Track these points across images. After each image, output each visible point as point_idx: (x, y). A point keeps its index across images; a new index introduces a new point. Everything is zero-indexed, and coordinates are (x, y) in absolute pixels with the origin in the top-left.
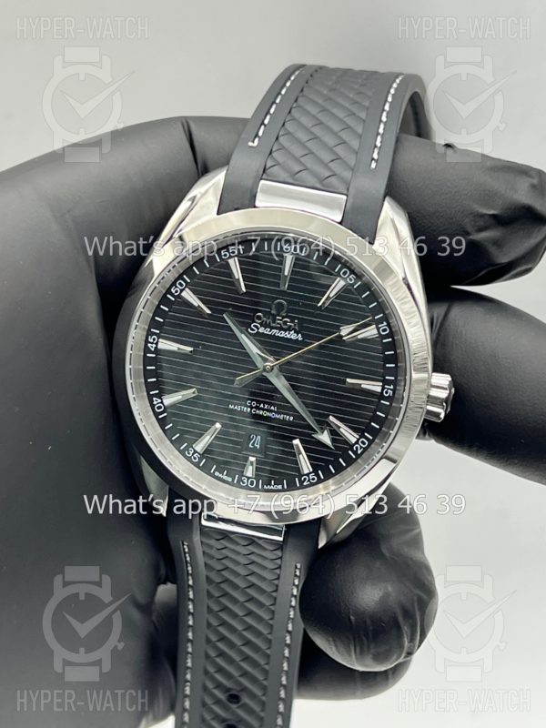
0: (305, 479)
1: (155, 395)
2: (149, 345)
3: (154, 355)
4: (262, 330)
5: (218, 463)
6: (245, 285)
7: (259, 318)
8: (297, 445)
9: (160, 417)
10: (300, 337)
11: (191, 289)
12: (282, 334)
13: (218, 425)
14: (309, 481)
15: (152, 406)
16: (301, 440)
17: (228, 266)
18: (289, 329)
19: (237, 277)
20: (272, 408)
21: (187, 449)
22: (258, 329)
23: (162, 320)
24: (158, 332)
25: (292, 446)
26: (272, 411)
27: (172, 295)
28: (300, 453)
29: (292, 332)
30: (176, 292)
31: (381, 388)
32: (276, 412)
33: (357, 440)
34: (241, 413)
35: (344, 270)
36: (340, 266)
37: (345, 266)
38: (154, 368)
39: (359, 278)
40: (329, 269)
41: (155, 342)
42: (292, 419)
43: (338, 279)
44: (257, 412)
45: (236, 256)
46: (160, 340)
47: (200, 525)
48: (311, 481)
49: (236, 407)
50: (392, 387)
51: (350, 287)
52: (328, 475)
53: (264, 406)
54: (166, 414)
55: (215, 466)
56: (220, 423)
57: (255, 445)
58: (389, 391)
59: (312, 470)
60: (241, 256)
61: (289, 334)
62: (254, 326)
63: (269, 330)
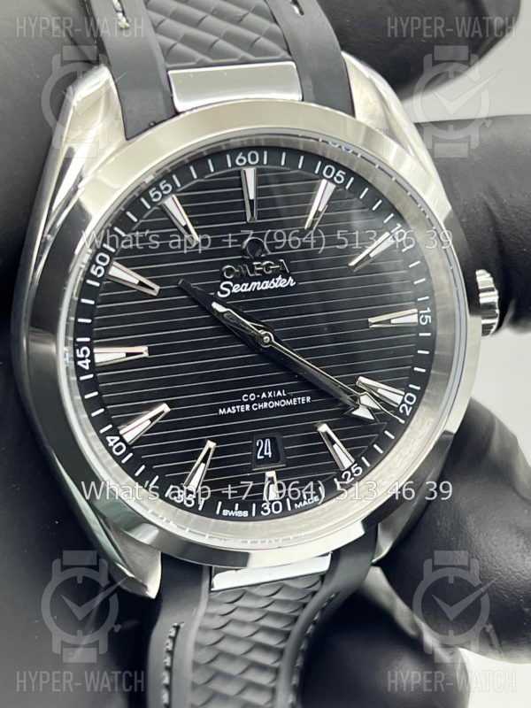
0: (346, 475)
1: (109, 433)
2: (80, 363)
3: (91, 376)
4: (236, 289)
6: (196, 230)
8: (326, 433)
9: (124, 461)
10: (291, 282)
11: (117, 261)
12: (267, 285)
13: (211, 445)
14: (352, 476)
15: (109, 449)
16: (328, 424)
17: (163, 211)
19: (183, 224)
20: (279, 393)
21: (174, 493)
22: (231, 288)
23: (89, 321)
24: (88, 339)
25: (318, 437)
26: (279, 398)
27: (94, 278)
28: (333, 442)
29: (280, 278)
30: (99, 271)
31: (416, 316)
32: (285, 398)
33: (402, 397)
34: (239, 415)
35: (327, 167)
36: (320, 163)
37: (326, 161)
38: (96, 393)
39: (349, 173)
40: (305, 173)
41: (87, 356)
42: (308, 399)
43: (324, 182)
44: (260, 406)
45: (172, 192)
46: (95, 350)
47: (210, 591)
48: (355, 475)
49: (229, 410)
50: (429, 310)
51: (341, 190)
52: (375, 459)
53: (267, 395)
54: (131, 455)
55: (220, 503)
56: (212, 440)
57: (266, 453)
58: (426, 317)
59: (353, 461)
60: (179, 190)
61: (275, 281)
62: (225, 286)
63: (246, 285)
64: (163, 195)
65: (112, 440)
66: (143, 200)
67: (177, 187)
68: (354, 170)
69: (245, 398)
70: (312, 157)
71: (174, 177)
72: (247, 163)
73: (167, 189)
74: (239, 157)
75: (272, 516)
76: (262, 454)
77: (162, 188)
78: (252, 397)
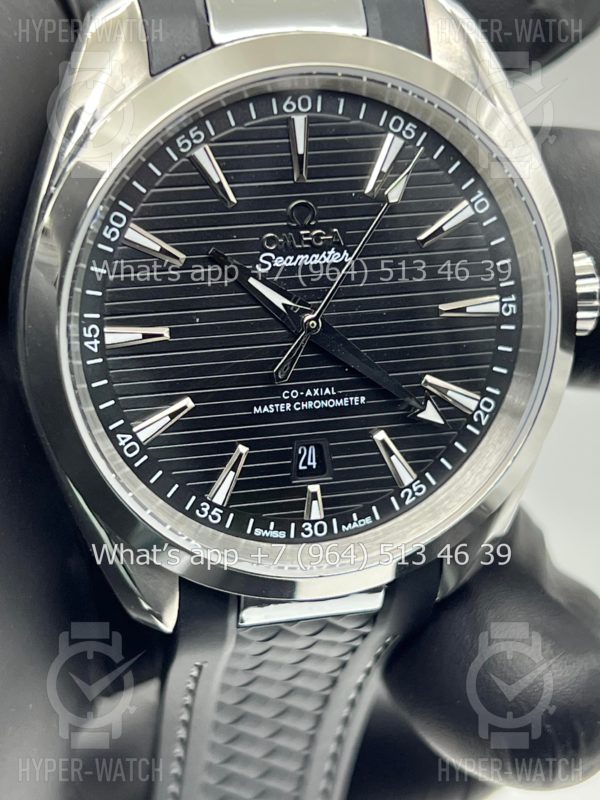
0: (406, 494)
1: (119, 430)
2: (87, 344)
3: (100, 360)
4: (279, 262)
5: (256, 512)
6: (232, 189)
7: (271, 241)
8: (383, 442)
9: (137, 465)
10: (346, 257)
11: (135, 222)
13: (243, 449)
14: (413, 495)
15: (120, 450)
16: (386, 430)
17: (194, 163)
18: (326, 248)
19: (216, 180)
20: (327, 391)
21: (196, 505)
22: (272, 261)
23: (99, 294)
24: (97, 316)
25: (373, 446)
26: (328, 397)
27: (107, 242)
28: (391, 453)
29: (333, 251)
30: (113, 234)
31: (498, 304)
32: (334, 397)
33: (477, 402)
34: (277, 416)
35: (394, 118)
36: (385, 113)
37: (393, 111)
38: (105, 382)
39: (421, 126)
40: (368, 124)
41: (96, 336)
42: (363, 399)
43: (390, 136)
44: (303, 405)
45: (205, 141)
46: (106, 329)
47: (238, 627)
48: (417, 494)
49: (266, 409)
50: (513, 298)
51: (410, 147)
52: (443, 475)
53: (313, 392)
54: (145, 457)
55: (252, 521)
56: (245, 444)
57: (309, 463)
58: (510, 306)
59: (415, 476)
60: (213, 139)
61: (327, 255)
62: (264, 258)
63: (291, 258)
64: (193, 144)
65: (123, 439)
66: (168, 150)
67: (211, 136)
68: (428, 123)
69: (286, 395)
70: (377, 105)
71: (208, 123)
72: (297, 110)
73: (198, 137)
74: (287, 102)
75: (315, 539)
76: (305, 463)
77: (193, 136)
78: (294, 394)
